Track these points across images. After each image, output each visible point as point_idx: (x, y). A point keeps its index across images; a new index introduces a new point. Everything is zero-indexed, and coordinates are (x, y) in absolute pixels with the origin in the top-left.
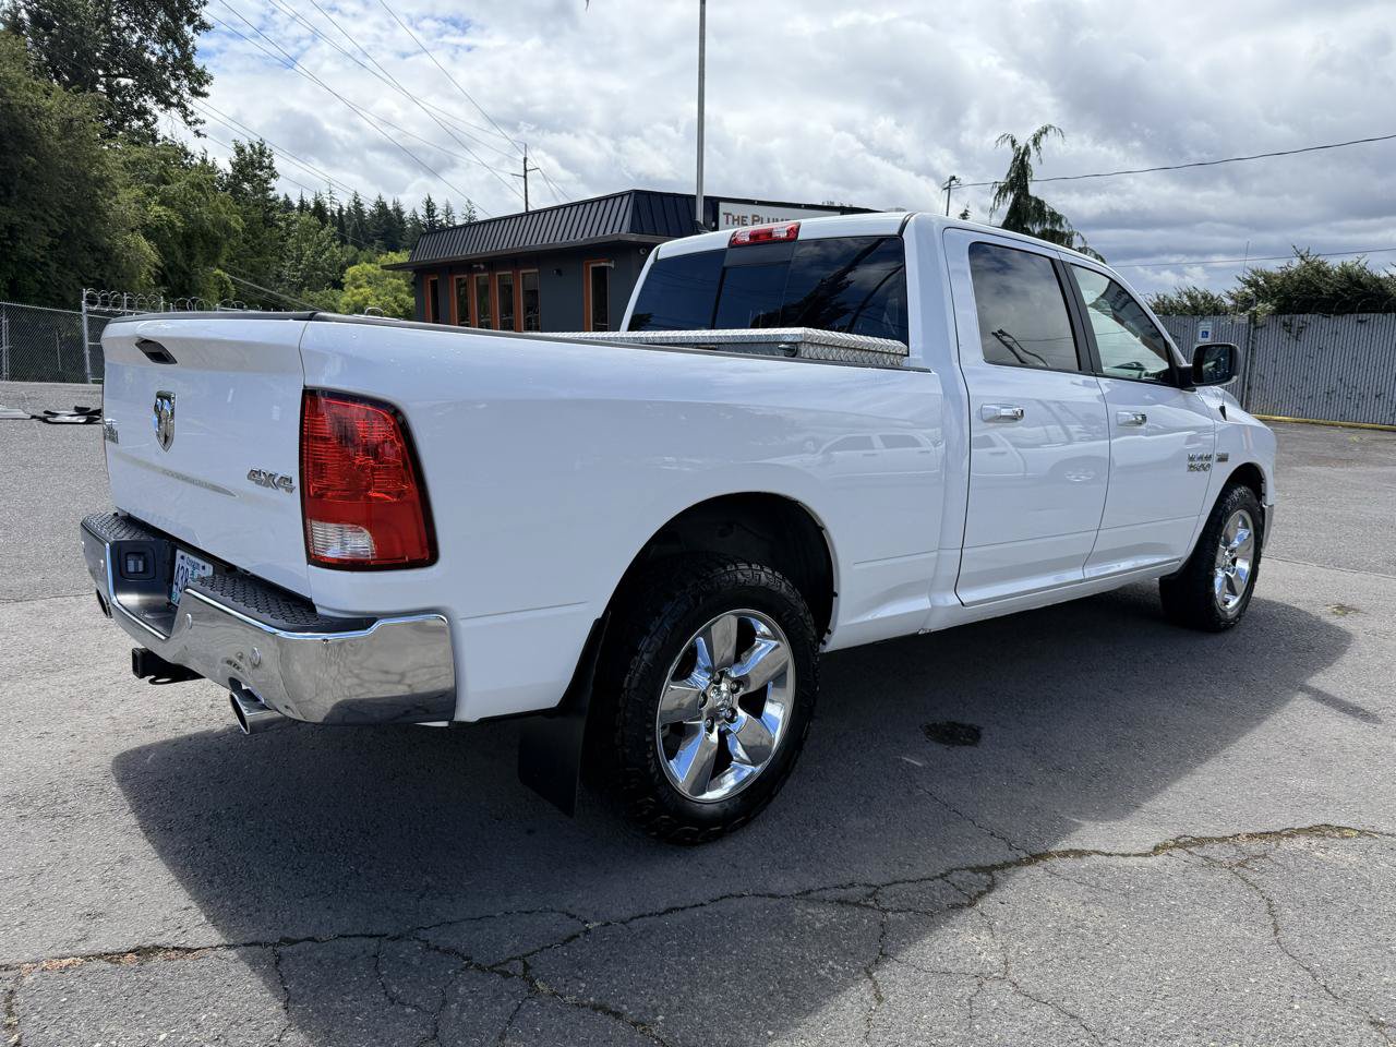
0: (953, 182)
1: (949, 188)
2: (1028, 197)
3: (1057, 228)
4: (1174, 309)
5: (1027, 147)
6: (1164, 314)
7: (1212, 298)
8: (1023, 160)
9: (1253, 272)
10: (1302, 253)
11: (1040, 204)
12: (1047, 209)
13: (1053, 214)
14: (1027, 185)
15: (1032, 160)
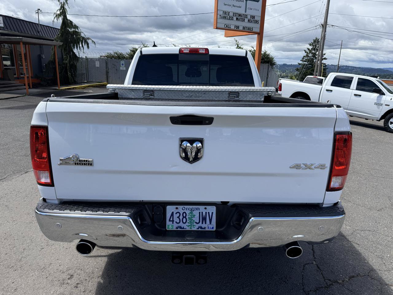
0: (39, 11)
1: (38, 13)
2: (67, 19)
3: (77, 30)
4: (113, 57)
5: (64, 3)
6: (111, 58)
7: (123, 54)
8: (63, 7)
9: (133, 48)
10: (144, 44)
11: (71, 22)
12: (74, 24)
13: (75, 25)
14: (66, 15)
15: (66, 7)
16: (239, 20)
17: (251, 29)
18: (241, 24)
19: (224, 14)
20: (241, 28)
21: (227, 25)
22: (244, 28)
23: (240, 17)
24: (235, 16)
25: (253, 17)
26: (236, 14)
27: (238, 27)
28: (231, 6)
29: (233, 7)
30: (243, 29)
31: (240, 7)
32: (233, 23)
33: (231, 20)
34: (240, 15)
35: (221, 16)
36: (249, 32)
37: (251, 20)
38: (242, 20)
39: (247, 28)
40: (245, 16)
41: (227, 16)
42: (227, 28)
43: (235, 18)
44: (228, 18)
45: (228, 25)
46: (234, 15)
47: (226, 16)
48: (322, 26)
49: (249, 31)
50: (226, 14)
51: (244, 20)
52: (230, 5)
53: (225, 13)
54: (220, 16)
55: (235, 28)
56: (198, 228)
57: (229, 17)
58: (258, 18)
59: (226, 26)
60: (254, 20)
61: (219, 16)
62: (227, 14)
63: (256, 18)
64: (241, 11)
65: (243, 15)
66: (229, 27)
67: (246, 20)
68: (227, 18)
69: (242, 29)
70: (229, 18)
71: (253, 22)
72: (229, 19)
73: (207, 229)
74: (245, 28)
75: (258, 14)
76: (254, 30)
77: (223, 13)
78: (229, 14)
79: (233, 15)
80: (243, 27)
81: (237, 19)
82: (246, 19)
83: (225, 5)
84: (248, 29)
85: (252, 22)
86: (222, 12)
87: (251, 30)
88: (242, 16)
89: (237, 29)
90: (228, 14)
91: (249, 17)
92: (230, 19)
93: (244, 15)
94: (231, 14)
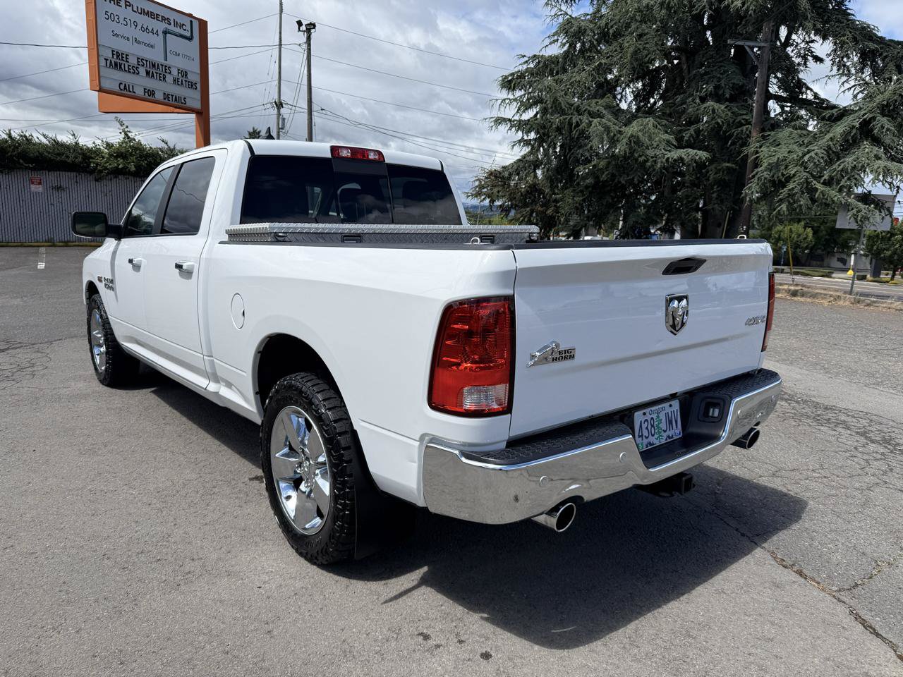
16: (153, 76)
17: (183, 101)
18: (160, 88)
19: (115, 57)
20: (159, 96)
21: (125, 85)
22: (166, 96)
23: (155, 70)
24: (143, 66)
25: (185, 74)
26: (145, 62)
27: (152, 93)
28: (131, 40)
29: (135, 44)
30: (165, 99)
31: (152, 46)
32: (140, 82)
33: (134, 73)
34: (154, 66)
35: (108, 62)
36: (176, 108)
37: (180, 80)
38: (160, 77)
39: (174, 98)
40: (166, 69)
41: (123, 62)
42: (125, 92)
43: (142, 71)
44: (127, 69)
45: (127, 86)
46: (141, 63)
47: (121, 62)
48: (275, 105)
49: (178, 105)
50: (120, 57)
51: (164, 78)
52: (128, 39)
53: (117, 54)
54: (106, 60)
55: (146, 94)
56: (666, 440)
57: (129, 66)
58: (195, 77)
59: (122, 87)
60: (186, 81)
61: (103, 63)
62: (122, 57)
63: (191, 77)
64: (156, 56)
65: (160, 67)
66: (131, 90)
67: (169, 78)
68: (123, 66)
69: (162, 98)
70: (129, 69)
71: (184, 84)
72: (130, 72)
73: (675, 438)
74: (169, 98)
75: (194, 67)
76: (190, 103)
77: (113, 54)
78: (127, 58)
79: (138, 62)
80: (164, 94)
81: (148, 73)
82: (167, 76)
83: (116, 35)
84: (176, 100)
85: (182, 84)
86: (111, 52)
87: (182, 103)
88: (158, 68)
89: (151, 98)
90: (124, 59)
91: (175, 72)
92: (132, 71)
93: (162, 65)
94: (133, 61)
